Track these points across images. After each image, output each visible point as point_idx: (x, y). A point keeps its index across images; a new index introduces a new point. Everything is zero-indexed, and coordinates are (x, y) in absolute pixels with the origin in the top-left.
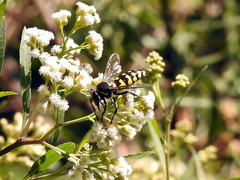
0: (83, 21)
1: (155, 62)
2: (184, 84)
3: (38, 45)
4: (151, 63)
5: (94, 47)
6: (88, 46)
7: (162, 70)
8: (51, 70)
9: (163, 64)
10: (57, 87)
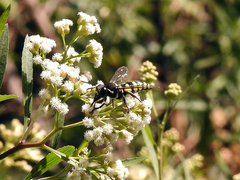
0: (84, 30)
1: (149, 71)
2: (176, 92)
3: (40, 52)
4: (145, 72)
5: (94, 56)
6: (88, 55)
7: (155, 79)
8: (52, 75)
9: (157, 73)
10: (58, 91)
